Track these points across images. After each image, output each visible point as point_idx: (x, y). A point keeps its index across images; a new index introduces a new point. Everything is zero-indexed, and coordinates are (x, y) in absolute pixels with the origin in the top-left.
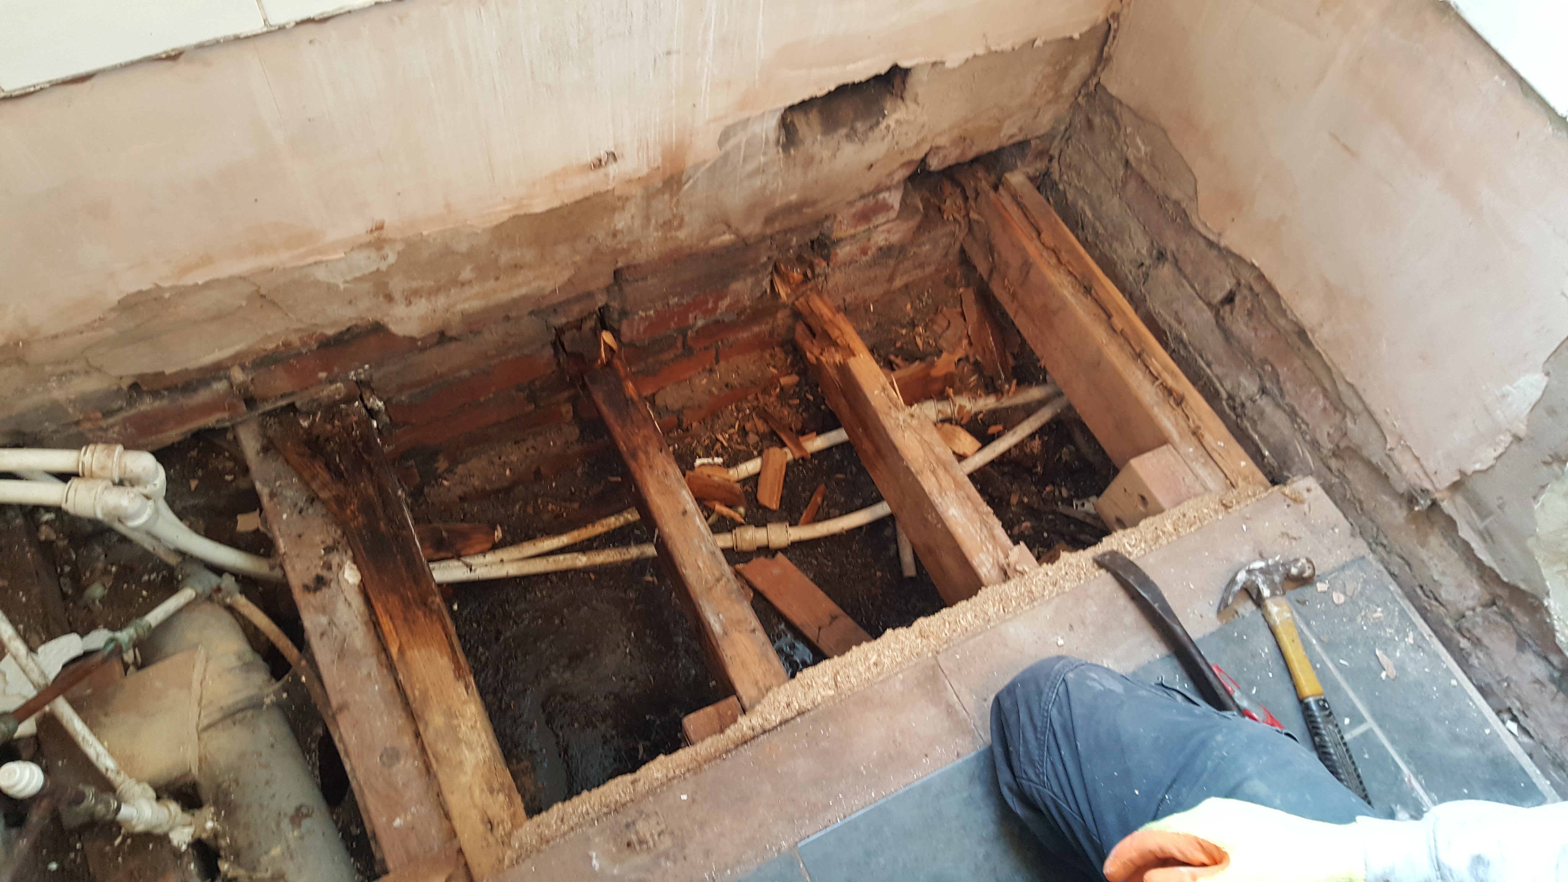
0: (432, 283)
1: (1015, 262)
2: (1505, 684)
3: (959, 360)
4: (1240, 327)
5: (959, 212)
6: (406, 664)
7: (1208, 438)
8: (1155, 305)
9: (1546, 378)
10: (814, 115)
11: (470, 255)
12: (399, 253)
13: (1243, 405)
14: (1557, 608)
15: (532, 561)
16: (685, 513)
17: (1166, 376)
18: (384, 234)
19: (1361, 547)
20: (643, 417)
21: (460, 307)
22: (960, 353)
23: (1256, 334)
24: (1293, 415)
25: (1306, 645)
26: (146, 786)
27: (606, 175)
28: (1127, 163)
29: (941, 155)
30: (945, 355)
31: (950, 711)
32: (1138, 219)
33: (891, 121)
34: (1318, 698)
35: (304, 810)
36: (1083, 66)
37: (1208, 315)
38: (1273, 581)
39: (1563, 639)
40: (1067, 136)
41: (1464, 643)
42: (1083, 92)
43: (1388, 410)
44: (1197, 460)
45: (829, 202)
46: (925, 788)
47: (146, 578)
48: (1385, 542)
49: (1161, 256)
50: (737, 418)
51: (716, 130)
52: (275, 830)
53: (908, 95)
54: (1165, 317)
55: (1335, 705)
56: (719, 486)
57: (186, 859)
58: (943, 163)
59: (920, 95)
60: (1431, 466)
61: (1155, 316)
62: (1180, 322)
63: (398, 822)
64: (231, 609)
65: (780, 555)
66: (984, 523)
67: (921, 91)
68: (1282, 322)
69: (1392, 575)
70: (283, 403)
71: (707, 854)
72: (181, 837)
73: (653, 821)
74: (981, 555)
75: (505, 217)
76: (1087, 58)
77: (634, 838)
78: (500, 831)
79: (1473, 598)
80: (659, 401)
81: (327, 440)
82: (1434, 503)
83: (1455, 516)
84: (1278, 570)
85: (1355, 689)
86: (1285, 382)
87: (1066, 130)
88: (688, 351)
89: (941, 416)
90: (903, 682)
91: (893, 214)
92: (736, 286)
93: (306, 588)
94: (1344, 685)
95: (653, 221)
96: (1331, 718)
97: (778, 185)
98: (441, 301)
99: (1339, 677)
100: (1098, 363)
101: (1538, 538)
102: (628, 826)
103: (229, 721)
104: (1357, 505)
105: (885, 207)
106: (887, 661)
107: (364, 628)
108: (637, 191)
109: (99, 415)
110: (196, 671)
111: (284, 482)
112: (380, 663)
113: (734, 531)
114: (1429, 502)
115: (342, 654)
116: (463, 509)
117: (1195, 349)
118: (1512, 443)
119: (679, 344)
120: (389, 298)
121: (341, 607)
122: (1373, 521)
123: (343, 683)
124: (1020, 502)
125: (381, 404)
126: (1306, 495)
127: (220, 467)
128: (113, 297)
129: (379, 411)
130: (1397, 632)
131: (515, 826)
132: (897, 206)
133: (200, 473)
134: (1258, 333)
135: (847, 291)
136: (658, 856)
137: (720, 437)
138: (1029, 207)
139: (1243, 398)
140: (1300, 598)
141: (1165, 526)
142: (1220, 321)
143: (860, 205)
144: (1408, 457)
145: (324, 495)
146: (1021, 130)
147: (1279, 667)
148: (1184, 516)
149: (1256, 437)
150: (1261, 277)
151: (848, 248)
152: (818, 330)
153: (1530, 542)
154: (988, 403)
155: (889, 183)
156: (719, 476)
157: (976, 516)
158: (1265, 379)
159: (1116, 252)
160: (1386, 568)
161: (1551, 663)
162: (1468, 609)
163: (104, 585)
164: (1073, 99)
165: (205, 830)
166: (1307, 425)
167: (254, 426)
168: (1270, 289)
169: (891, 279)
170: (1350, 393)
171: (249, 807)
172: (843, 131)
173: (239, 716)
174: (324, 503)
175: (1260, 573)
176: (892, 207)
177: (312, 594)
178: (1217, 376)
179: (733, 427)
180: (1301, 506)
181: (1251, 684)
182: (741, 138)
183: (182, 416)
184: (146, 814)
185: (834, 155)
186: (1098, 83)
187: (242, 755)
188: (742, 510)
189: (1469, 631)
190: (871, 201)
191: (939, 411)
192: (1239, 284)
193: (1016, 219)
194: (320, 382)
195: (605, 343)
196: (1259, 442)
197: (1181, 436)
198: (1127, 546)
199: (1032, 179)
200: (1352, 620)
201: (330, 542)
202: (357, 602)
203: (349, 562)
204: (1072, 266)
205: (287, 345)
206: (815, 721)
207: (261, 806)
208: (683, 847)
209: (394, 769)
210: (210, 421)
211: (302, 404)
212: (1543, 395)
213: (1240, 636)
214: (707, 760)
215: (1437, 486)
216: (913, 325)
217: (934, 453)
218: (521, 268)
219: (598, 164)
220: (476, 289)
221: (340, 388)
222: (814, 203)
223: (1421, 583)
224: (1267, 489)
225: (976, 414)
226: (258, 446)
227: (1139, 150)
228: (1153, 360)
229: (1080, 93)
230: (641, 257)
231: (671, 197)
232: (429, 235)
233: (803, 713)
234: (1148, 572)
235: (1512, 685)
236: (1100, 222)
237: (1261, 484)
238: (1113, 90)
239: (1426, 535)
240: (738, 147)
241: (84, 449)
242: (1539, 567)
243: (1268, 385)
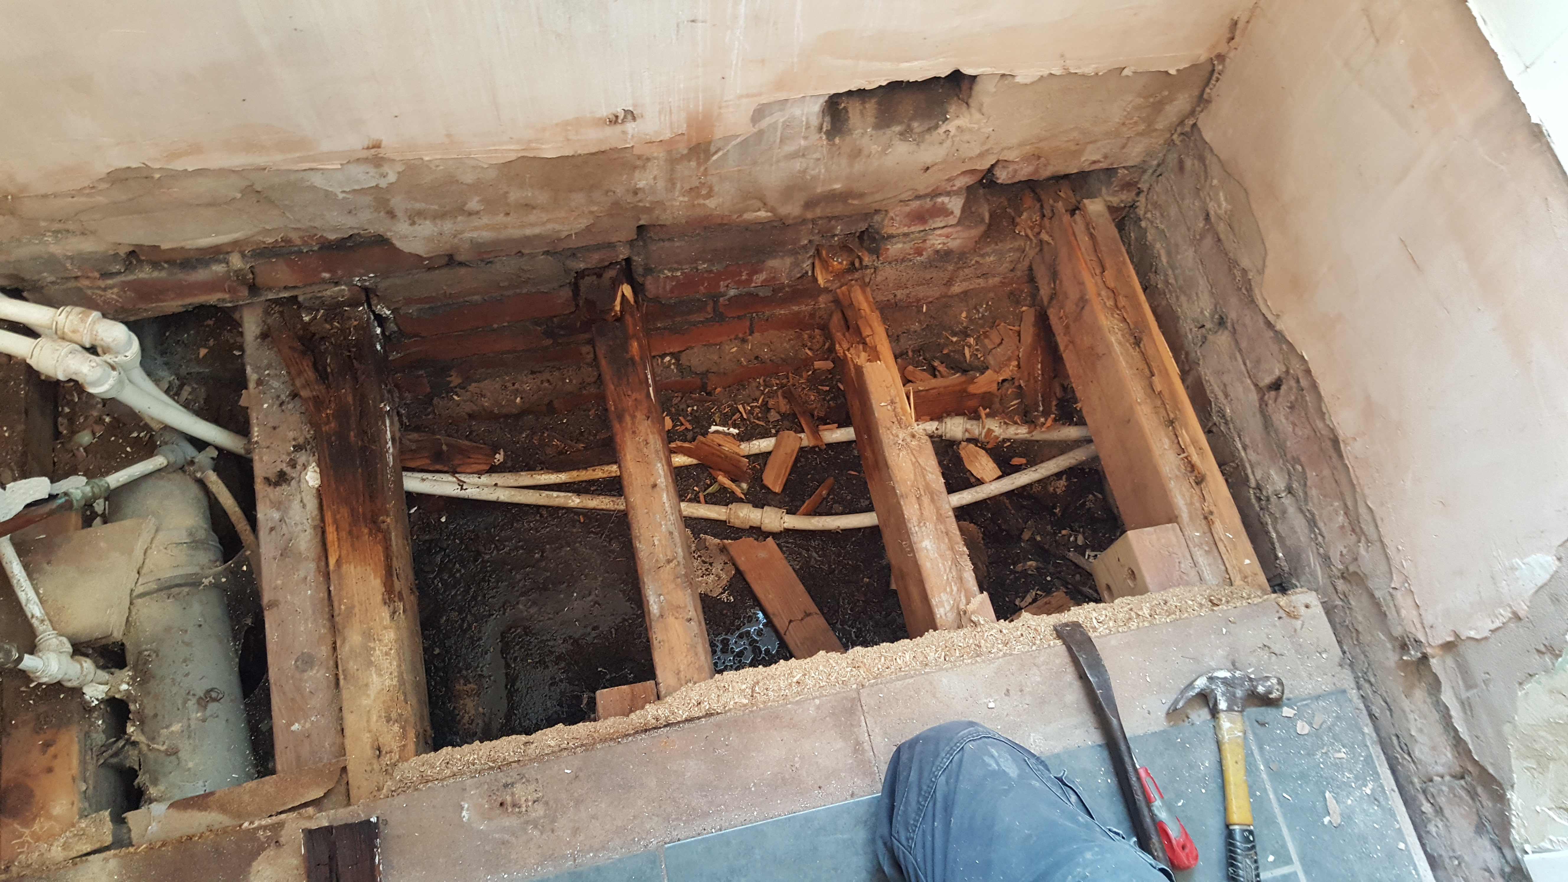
0: (436, 207)
1: (1073, 294)
2: (1456, 862)
3: (1004, 381)
4: (1281, 418)
5: (1032, 228)
6: (340, 577)
7: (1218, 526)
8: (1207, 372)
9: (1557, 563)
10: (871, 106)
11: (476, 187)
12: (399, 173)
13: (1268, 499)
14: (1519, 804)
15: (526, 491)
16: (655, 486)
17: (1192, 450)
18: (382, 152)
19: (1346, 679)
20: (640, 380)
21: (468, 235)
22: (1006, 374)
23: (1294, 430)
24: (1312, 522)
25: (1250, 769)
26: (65, 640)
27: (624, 133)
28: (1207, 217)
29: (1010, 169)
30: (989, 373)
31: (857, 748)
32: (1208, 278)
33: (952, 126)
34: (1245, 828)
35: (214, 695)
36: (1181, 103)
37: (1254, 396)
38: (1234, 695)
39: (1517, 837)
40: (1158, 173)
41: (1426, 807)
42: (1179, 130)
43: (1400, 548)
44: (1200, 546)
45: (878, 197)
46: (808, 819)
47: (135, 434)
48: (1373, 680)
49: (1222, 322)
50: (763, 393)
51: (750, 106)
52: (180, 707)
53: (973, 102)
54: (1213, 387)
55: (1263, 839)
56: (726, 458)
57: (95, 714)
58: (1014, 176)
59: (985, 105)
60: (1429, 619)
61: (1204, 382)
62: (1226, 396)
63: (296, 727)
64: (202, 484)
65: (770, 539)
66: (956, 562)
67: (986, 100)
68: (1320, 425)
69: (1371, 716)
70: (286, 294)
71: (576, 831)
72: (95, 693)
73: (531, 788)
74: (942, 595)
75: (513, 156)
76: (1186, 96)
77: (509, 798)
78: (386, 760)
79: (1443, 765)
80: (684, 360)
81: (323, 338)
82: (1425, 657)
83: (1442, 678)
84: (1242, 685)
85: (1290, 828)
86: (1311, 488)
87: (1159, 165)
88: (719, 317)
89: (967, 435)
90: (818, 708)
91: (952, 220)
92: (773, 263)
93: (267, 480)
94: (1280, 819)
95: (678, 186)
96: (1252, 852)
97: (820, 172)
98: (448, 226)
99: (1277, 810)
100: (1128, 421)
101: (1515, 727)
102: (506, 786)
103: (163, 594)
104: (1354, 635)
105: (944, 212)
106: (810, 682)
107: (312, 531)
108: (659, 153)
109: (97, 275)
110: (141, 540)
111: (273, 372)
112: (318, 569)
113: (730, 506)
114: (1419, 655)
115: (285, 552)
116: (470, 426)
117: (1235, 428)
118: (1510, 619)
119: (710, 308)
120: (392, 214)
121: (296, 505)
122: (1366, 656)
123: (279, 582)
124: (1032, 539)
125: (388, 312)
126: (1303, 610)
127: (232, 341)
128: (101, 168)
129: (387, 318)
130: (1357, 778)
131: (403, 759)
132: (958, 212)
133: (211, 342)
134: (1297, 429)
135: (899, 288)
136: (527, 823)
137: (740, 407)
138: (1099, 239)
139: (1270, 493)
140: (1260, 718)
141: (1142, 609)
142: (1264, 406)
143: (915, 204)
144: (1410, 602)
145: (304, 393)
146: (1106, 157)
147: (1214, 786)
148: (1166, 603)
149: (1274, 535)
150: (1308, 372)
151: (900, 246)
152: (852, 323)
153: (1507, 728)
154: (1021, 432)
155: (949, 189)
156: (729, 447)
157: (949, 553)
158: (1294, 478)
159: (1181, 306)
160: (1367, 707)
161: (1504, 857)
162: (1438, 775)
163: (94, 434)
164: (1168, 135)
165: (119, 691)
166: (1323, 537)
167: (259, 311)
168: (1314, 386)
169: (949, 283)
170: (1368, 518)
171: (163, 678)
172: (898, 128)
173: (176, 590)
174: (305, 400)
175: (1223, 683)
176: (952, 213)
177: (272, 487)
178: (1250, 461)
179: (757, 400)
180: (1294, 621)
181: (1179, 796)
182: (778, 118)
183: (182, 290)
184: (53, 668)
185: (884, 151)
186: (1195, 125)
187: (168, 629)
188: (745, 486)
189: (1433, 796)
190: (928, 203)
191: (966, 430)
192: (1287, 372)
193: (1083, 249)
194: (324, 281)
195: (623, 295)
196: (1276, 540)
197: (1191, 518)
198: (1094, 620)
199: (1112, 209)
200: (1310, 754)
201: (301, 440)
202: (312, 504)
203: (314, 464)
204: (1127, 312)
205: (286, 240)
206: (719, 726)
207: (173, 680)
208: (554, 821)
209: (305, 676)
210: (212, 299)
211: (305, 299)
212: (1550, 581)
213: (1183, 743)
214: (603, 740)
215: (1430, 640)
216: (965, 334)
217: (925, 479)
218: (534, 208)
219: (614, 120)
220: (485, 220)
221: (344, 290)
222: (861, 195)
223: (1399, 733)
224: (1265, 592)
225: (1005, 440)
226: (258, 332)
227: (1220, 206)
228: (1184, 431)
229: (1176, 130)
230: (666, 218)
231: (699, 165)
232: (430, 161)
233: (712, 714)
234: (1103, 654)
235: (1463, 865)
236: (1173, 271)
237: (1261, 587)
238: (1208, 136)
239: (1412, 686)
240: (774, 126)
241: (61, 309)
242: (1510, 757)
243: (1295, 485)
